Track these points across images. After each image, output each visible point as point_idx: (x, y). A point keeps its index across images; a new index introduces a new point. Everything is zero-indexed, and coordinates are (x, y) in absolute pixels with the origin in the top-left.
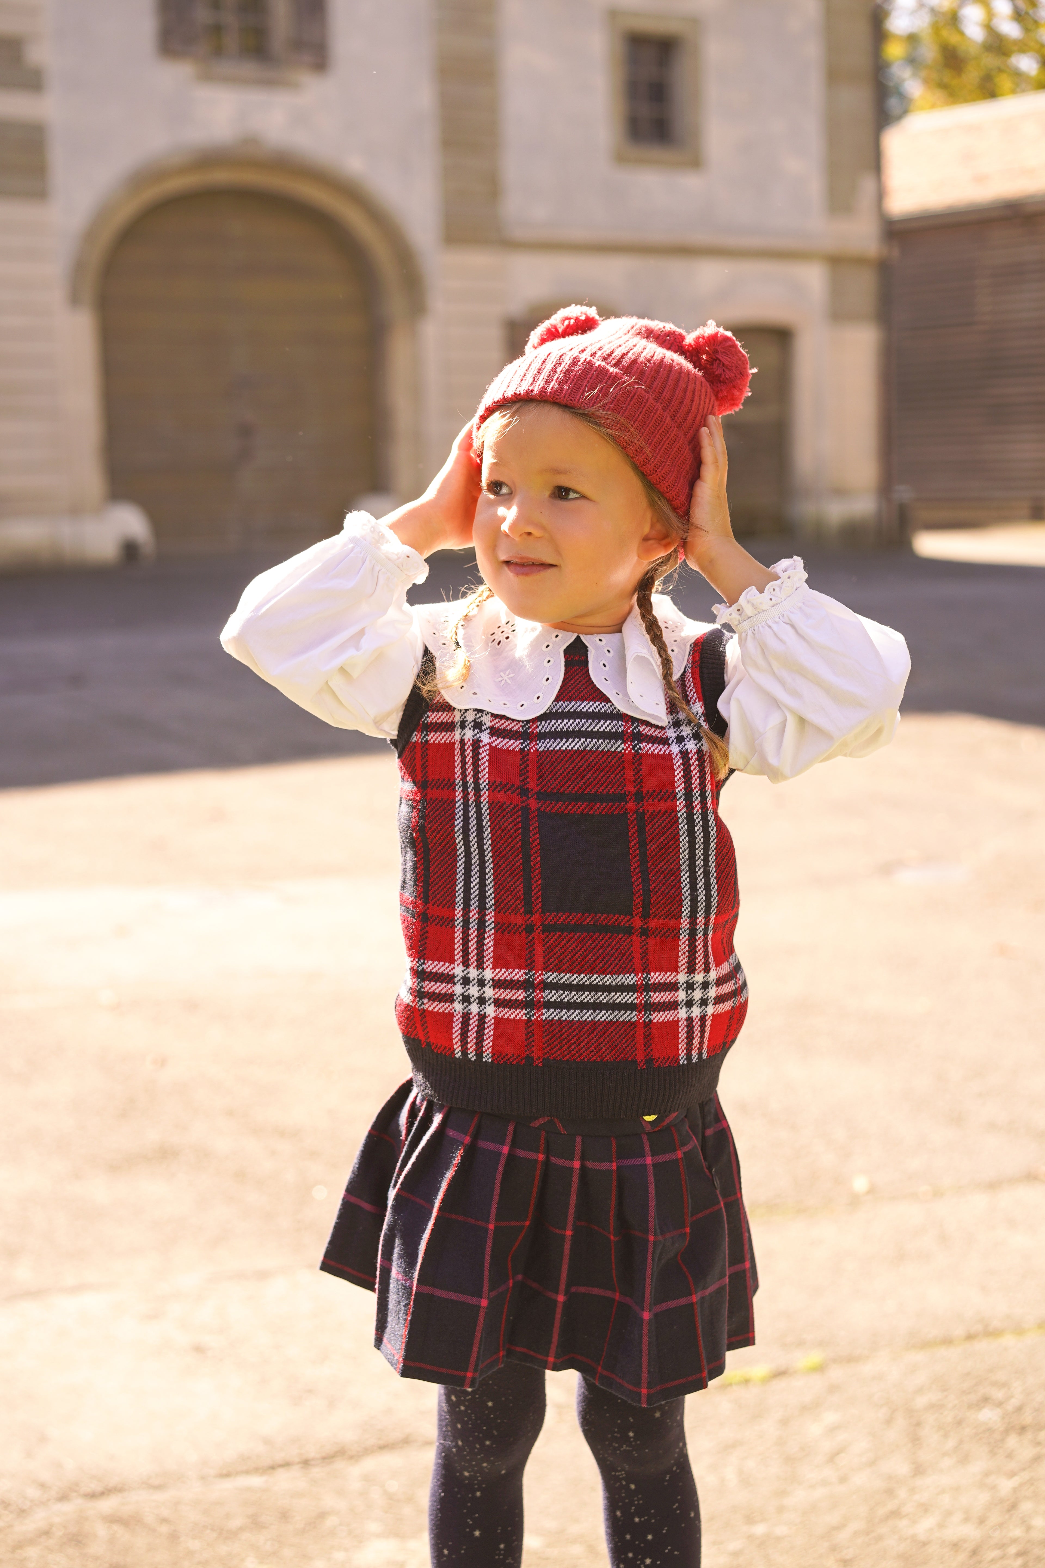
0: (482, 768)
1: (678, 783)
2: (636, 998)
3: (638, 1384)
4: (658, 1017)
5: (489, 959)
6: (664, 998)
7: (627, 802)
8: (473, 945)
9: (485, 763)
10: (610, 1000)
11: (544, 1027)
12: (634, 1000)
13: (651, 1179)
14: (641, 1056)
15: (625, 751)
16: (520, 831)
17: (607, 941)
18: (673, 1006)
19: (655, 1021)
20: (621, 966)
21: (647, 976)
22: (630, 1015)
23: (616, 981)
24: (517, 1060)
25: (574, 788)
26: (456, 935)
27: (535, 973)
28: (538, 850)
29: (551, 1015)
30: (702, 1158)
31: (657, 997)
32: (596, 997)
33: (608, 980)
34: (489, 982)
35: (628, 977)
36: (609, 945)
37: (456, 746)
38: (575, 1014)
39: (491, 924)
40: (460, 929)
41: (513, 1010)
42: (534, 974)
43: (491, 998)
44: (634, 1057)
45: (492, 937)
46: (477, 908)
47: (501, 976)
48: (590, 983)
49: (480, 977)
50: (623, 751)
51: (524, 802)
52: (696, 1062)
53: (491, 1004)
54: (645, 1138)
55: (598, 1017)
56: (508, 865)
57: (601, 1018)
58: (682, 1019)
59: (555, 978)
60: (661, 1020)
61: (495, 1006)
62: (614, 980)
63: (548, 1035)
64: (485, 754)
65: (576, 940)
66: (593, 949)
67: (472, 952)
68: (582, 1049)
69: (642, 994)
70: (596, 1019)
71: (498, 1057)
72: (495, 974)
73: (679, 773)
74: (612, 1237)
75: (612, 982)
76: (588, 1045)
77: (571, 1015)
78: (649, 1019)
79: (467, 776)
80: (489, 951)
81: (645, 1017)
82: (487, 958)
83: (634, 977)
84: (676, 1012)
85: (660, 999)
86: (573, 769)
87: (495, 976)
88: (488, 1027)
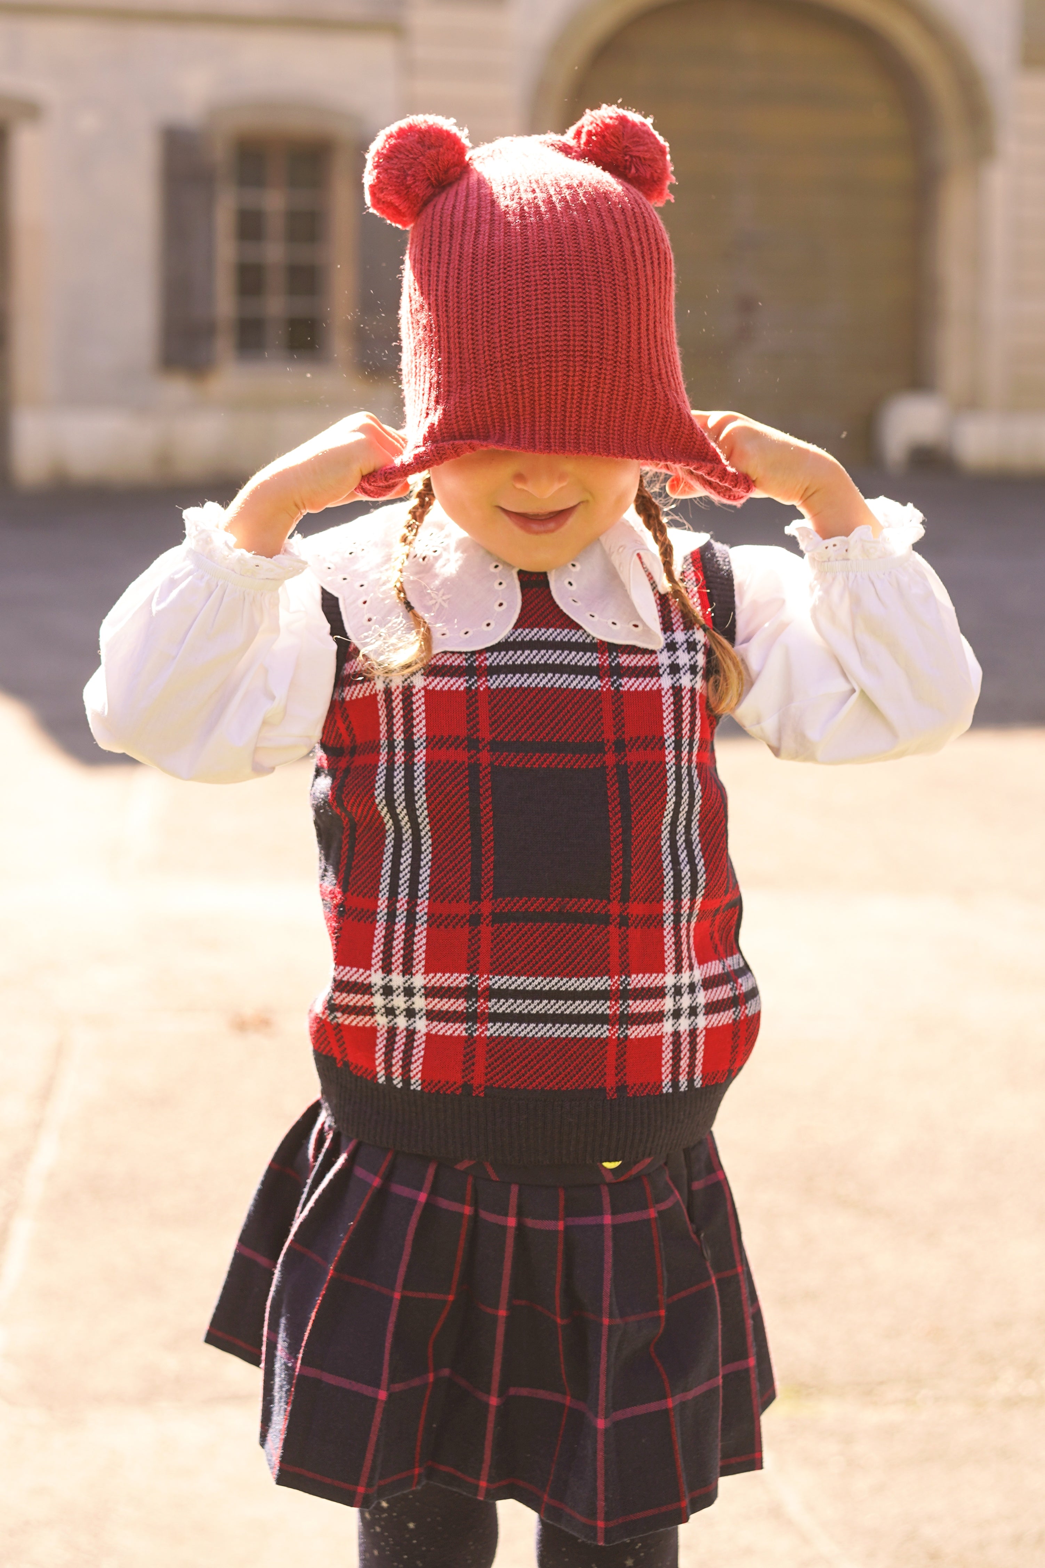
0: (418, 720)
1: (668, 727)
2: (608, 1007)
3: (592, 1513)
4: (636, 1032)
5: (420, 962)
6: (647, 1008)
7: (605, 753)
8: (398, 944)
9: (420, 714)
10: (574, 1010)
11: (488, 1045)
12: (606, 1010)
13: (609, 1244)
14: (611, 1082)
15: (602, 689)
16: (467, 796)
17: (575, 933)
18: (657, 1017)
19: (633, 1037)
20: (591, 966)
21: (626, 979)
22: (600, 1029)
23: (583, 986)
24: (452, 1089)
25: (539, 735)
26: (376, 932)
27: (479, 978)
28: (490, 819)
29: (497, 1030)
30: (687, 1219)
31: (637, 1007)
32: (557, 1006)
33: (573, 985)
34: (420, 990)
35: (599, 981)
36: (578, 939)
37: (379, 698)
38: (528, 1029)
39: (423, 916)
40: (382, 924)
41: (450, 1024)
42: (477, 980)
43: (422, 1010)
44: (603, 1084)
45: (425, 933)
46: (407, 897)
47: (435, 983)
48: (550, 988)
49: (407, 985)
50: (600, 689)
51: (472, 757)
52: (685, 1091)
53: (422, 1017)
54: (605, 1190)
55: (559, 1032)
56: (452, 839)
57: (562, 1033)
58: (667, 1034)
59: (505, 983)
60: (640, 1036)
61: (427, 1019)
62: (581, 984)
63: (493, 1055)
64: (420, 702)
65: (534, 932)
66: (557, 944)
67: (396, 953)
68: (535, 1073)
69: (617, 1002)
70: (556, 1035)
71: (429, 1084)
72: (427, 980)
73: (668, 714)
74: (559, 1320)
75: (578, 987)
76: (544, 1069)
77: (523, 1030)
78: (624, 1034)
79: (395, 733)
80: (420, 951)
81: (619, 1032)
82: (417, 961)
83: (607, 980)
84: (661, 1025)
85: (642, 1009)
86: (538, 711)
87: (428, 983)
88: (418, 1046)
